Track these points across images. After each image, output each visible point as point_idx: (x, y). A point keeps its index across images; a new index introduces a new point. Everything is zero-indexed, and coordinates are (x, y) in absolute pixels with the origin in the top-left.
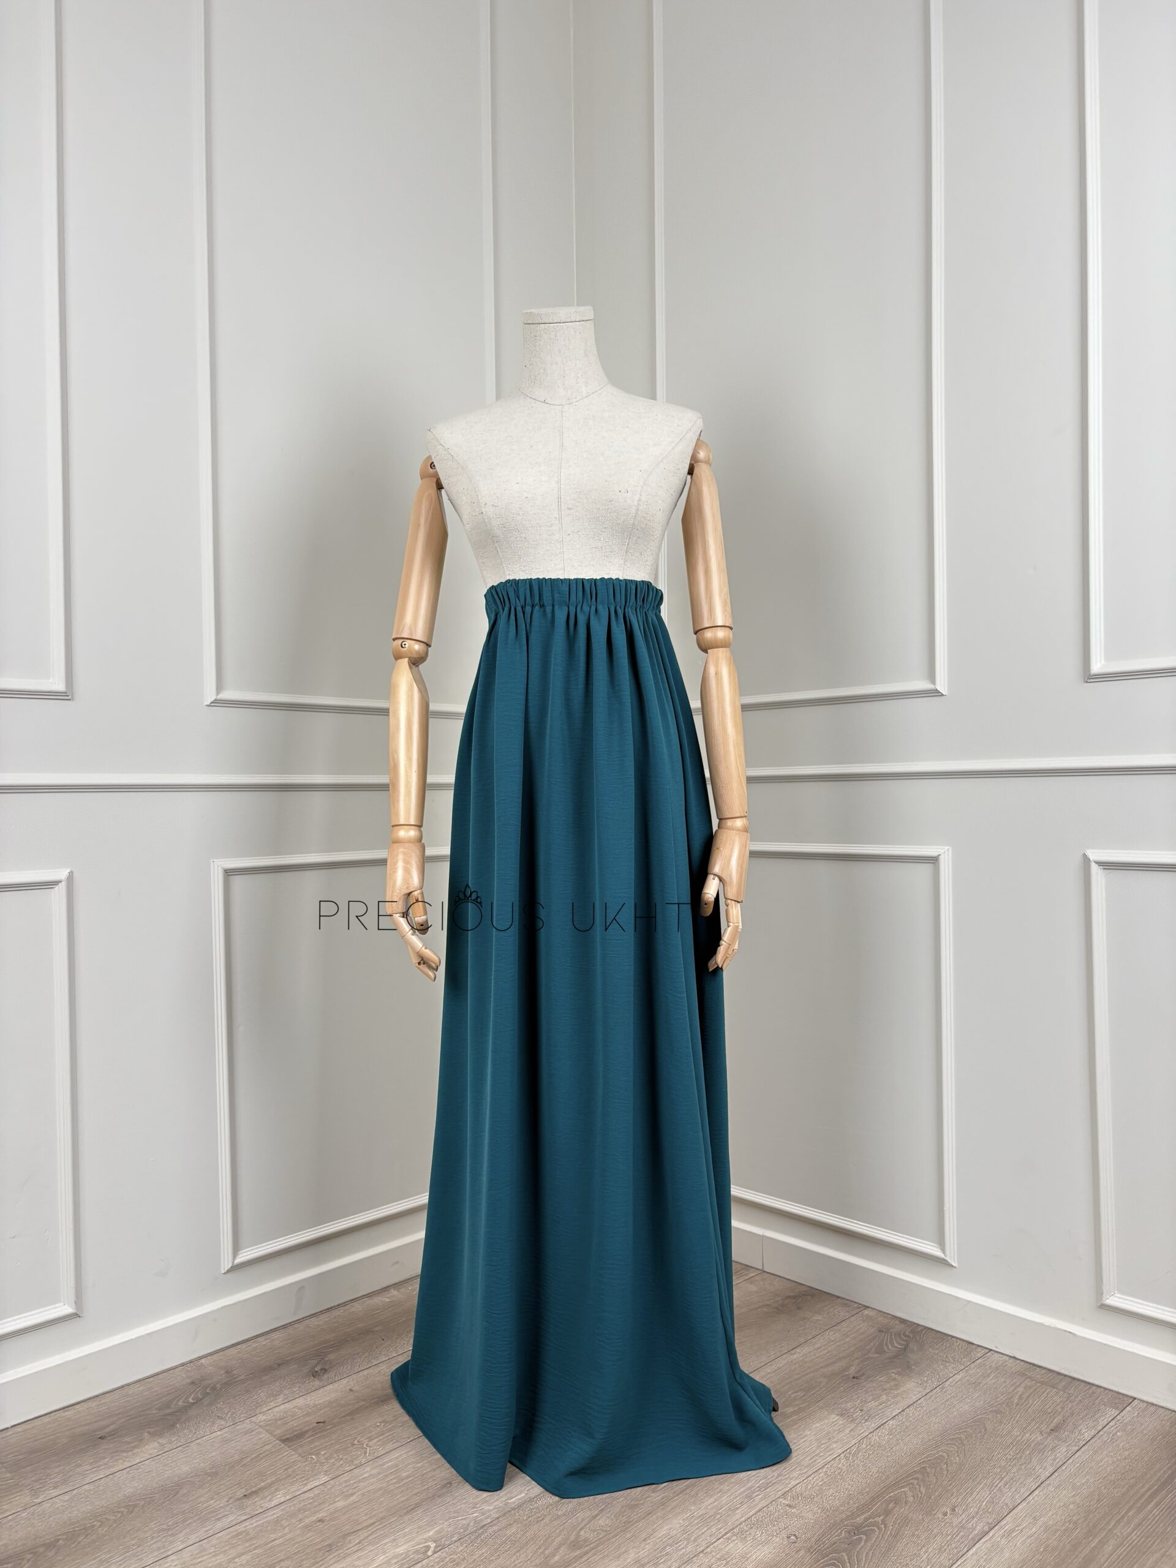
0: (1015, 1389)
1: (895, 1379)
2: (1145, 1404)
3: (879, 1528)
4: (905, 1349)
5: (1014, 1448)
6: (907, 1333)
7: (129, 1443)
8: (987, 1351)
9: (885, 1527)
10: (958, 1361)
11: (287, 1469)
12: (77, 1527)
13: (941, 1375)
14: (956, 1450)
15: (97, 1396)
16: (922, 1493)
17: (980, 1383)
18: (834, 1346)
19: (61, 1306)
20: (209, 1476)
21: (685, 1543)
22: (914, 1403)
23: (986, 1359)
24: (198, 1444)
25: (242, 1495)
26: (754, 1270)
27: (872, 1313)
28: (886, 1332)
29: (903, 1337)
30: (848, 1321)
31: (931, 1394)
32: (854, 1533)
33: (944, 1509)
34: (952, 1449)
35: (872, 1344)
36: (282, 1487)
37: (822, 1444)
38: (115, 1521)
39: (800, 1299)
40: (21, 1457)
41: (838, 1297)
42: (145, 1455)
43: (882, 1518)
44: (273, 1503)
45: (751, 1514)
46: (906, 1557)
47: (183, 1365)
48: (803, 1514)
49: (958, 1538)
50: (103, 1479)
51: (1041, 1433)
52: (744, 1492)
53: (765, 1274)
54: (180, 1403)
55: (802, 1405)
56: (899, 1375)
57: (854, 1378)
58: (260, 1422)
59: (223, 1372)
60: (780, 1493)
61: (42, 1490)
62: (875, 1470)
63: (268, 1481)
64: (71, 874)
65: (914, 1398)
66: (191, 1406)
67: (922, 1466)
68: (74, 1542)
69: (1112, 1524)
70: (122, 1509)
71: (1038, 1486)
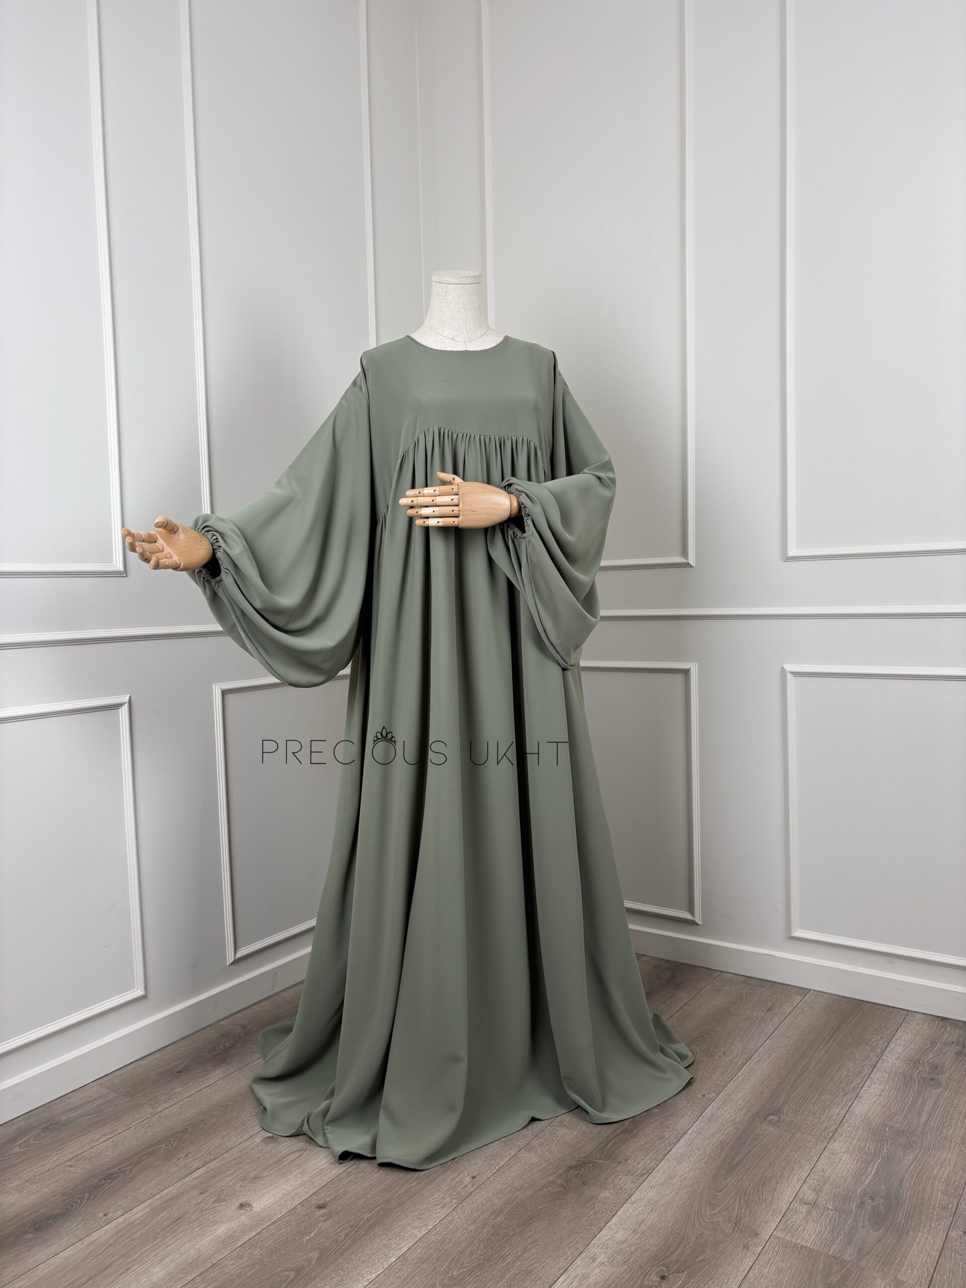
0: (742, 991)
1: (672, 992)
2: (816, 993)
4: (673, 976)
5: (750, 1020)
6: (672, 967)
8: (720, 973)
13: (698, 987)
16: (703, 1047)
17: (721, 989)
19: (135, 991)
22: (686, 1003)
23: (721, 976)
24: (248, 1068)
27: (647, 959)
28: (659, 969)
29: (669, 969)
31: (695, 998)
33: (719, 1054)
35: (653, 975)
38: (218, 1115)
40: (129, 1089)
42: (216, 1078)
47: (210, 1026)
49: (730, 1068)
50: (195, 1095)
51: (762, 1011)
54: (221, 1047)
56: (674, 990)
59: (240, 1028)
64: (130, 697)
65: (686, 1001)
66: (231, 1047)
67: (702, 1034)
68: (199, 1128)
69: (812, 1053)
70: (219, 1108)
71: (768, 1038)
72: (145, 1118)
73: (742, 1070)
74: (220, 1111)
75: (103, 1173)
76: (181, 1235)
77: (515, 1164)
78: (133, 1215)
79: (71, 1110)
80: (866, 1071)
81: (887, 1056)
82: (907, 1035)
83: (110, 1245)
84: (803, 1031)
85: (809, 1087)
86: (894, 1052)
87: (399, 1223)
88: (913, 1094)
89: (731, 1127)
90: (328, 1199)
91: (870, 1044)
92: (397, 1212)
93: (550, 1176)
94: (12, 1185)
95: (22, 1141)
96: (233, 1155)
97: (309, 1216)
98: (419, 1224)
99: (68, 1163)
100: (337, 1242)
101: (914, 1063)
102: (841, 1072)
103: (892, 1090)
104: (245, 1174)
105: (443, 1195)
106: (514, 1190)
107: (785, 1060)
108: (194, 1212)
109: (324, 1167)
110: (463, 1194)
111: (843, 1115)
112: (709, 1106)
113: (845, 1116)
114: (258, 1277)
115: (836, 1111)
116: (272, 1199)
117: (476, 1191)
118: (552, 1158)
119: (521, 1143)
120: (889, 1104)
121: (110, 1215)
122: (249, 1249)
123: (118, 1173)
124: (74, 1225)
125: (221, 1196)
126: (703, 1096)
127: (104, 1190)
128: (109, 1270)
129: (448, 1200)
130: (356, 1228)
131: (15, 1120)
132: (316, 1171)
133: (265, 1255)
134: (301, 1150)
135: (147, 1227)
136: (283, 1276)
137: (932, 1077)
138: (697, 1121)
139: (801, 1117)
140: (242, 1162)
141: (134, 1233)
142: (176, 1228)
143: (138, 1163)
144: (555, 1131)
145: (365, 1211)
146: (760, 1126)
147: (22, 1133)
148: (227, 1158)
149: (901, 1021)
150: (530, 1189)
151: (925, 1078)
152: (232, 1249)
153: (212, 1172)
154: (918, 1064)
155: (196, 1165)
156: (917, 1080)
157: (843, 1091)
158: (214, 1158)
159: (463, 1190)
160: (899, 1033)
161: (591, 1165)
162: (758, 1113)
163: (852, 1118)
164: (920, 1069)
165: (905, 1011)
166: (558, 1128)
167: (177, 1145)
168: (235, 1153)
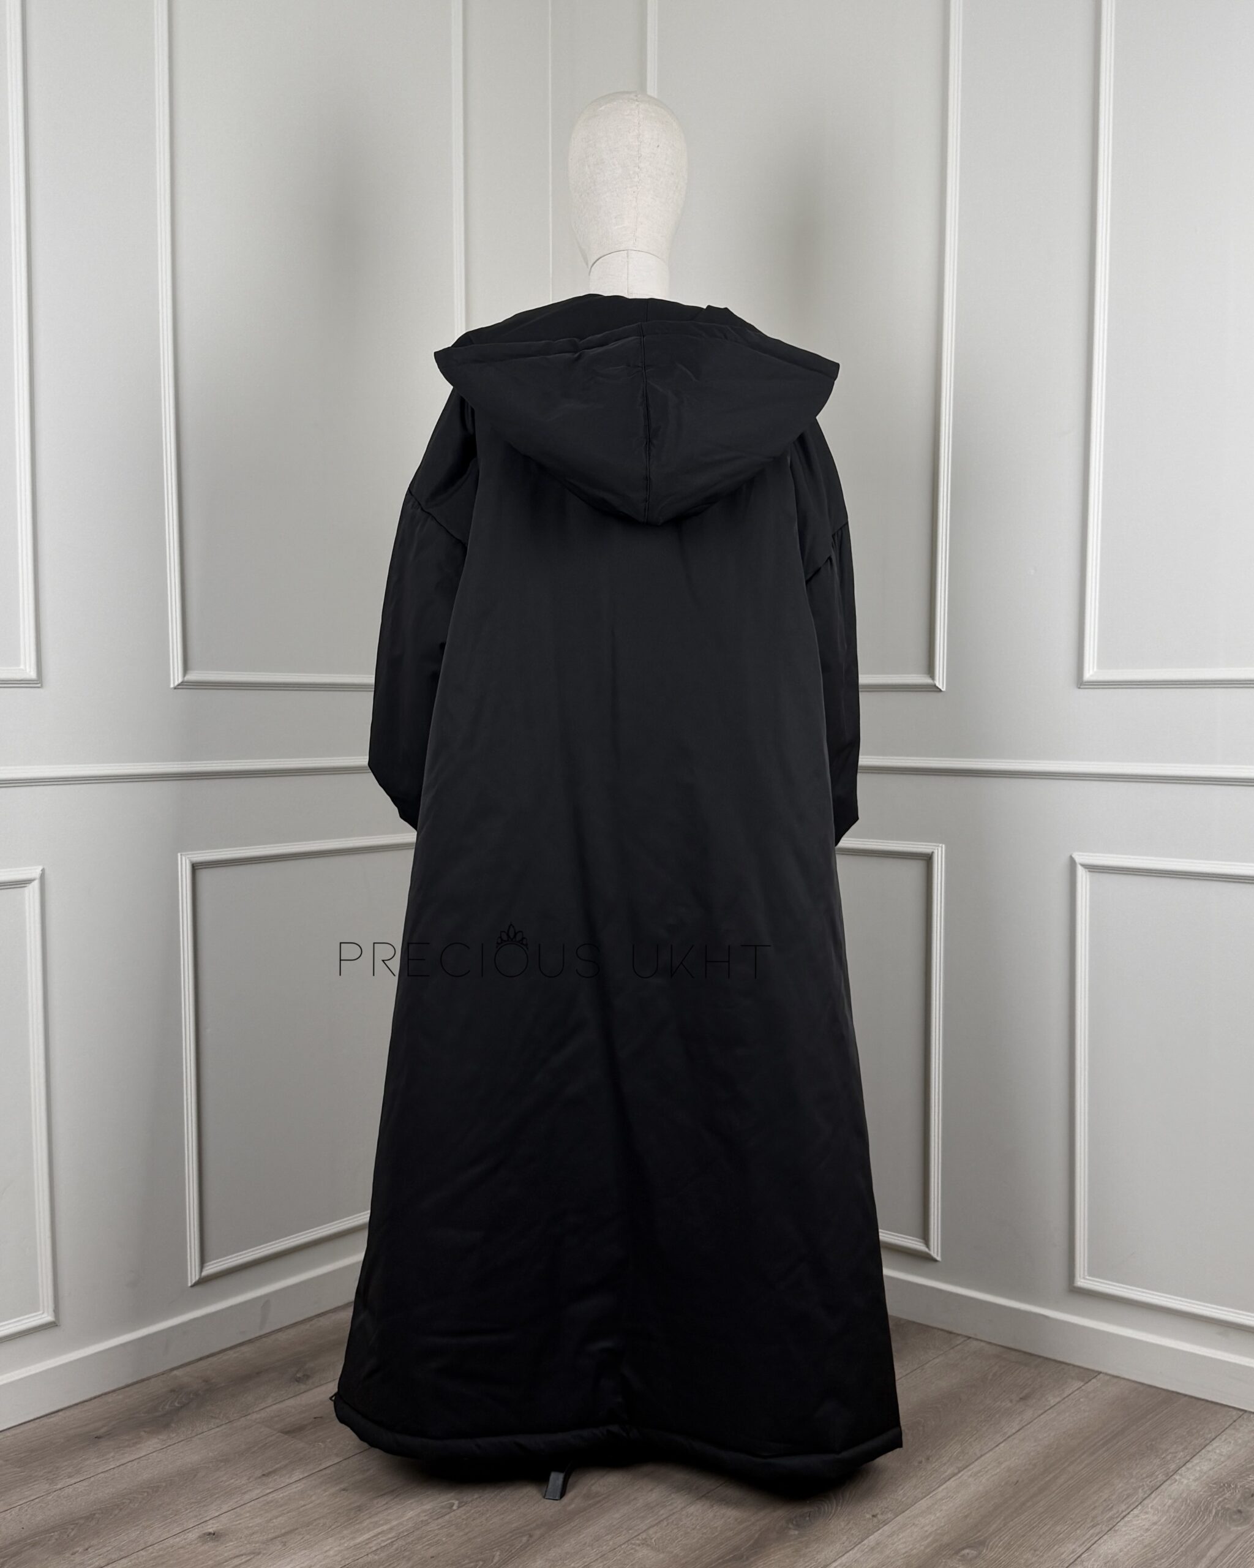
0: (990, 1368)
2: (1108, 1377)
5: (985, 1413)
7: (128, 1440)
8: (966, 1339)
10: (936, 1348)
11: (297, 1454)
12: (108, 1504)
13: (919, 1359)
14: (931, 1416)
15: (77, 1404)
17: (957, 1365)
19: (40, 1314)
20: (221, 1461)
23: (965, 1345)
24: (200, 1439)
25: (259, 1475)
33: (918, 1459)
36: (297, 1468)
38: (143, 1499)
40: (22, 1455)
42: (149, 1449)
44: (295, 1478)
47: (156, 1376)
50: (116, 1469)
51: (1010, 1401)
54: (167, 1407)
58: (256, 1419)
59: (201, 1381)
61: (58, 1478)
63: (283, 1463)
64: (43, 870)
66: (179, 1409)
68: (111, 1515)
69: (1066, 1464)
70: (145, 1490)
71: (1005, 1440)
72: (35, 1497)
73: (948, 1483)
74: (146, 1494)
80: (1141, 1494)
81: (1181, 1475)
82: (1226, 1447)
84: (1064, 1432)
85: (1043, 1512)
86: (1195, 1470)
88: (1200, 1530)
89: (900, 1561)
91: (1163, 1456)
96: (152, 1553)
101: (1221, 1487)
102: (1101, 1494)
103: (1170, 1523)
107: (1019, 1472)
111: (1078, 1555)
112: (876, 1531)
113: (1081, 1555)
115: (1071, 1547)
120: (1156, 1543)
126: (873, 1516)
134: (254, 1553)
137: (1239, 1508)
138: (850, 1550)
139: (1014, 1553)
140: (163, 1563)
144: (631, 1551)
146: (945, 1562)
148: (143, 1556)
149: (1226, 1426)
151: (1228, 1509)
154: (1227, 1488)
155: (97, 1564)
156: (1214, 1511)
157: (1092, 1521)
158: (127, 1555)
160: (1215, 1444)
162: (948, 1545)
163: (1090, 1559)
164: (1228, 1495)
165: (1239, 1412)
166: (638, 1548)
167: (74, 1535)
168: (155, 1551)
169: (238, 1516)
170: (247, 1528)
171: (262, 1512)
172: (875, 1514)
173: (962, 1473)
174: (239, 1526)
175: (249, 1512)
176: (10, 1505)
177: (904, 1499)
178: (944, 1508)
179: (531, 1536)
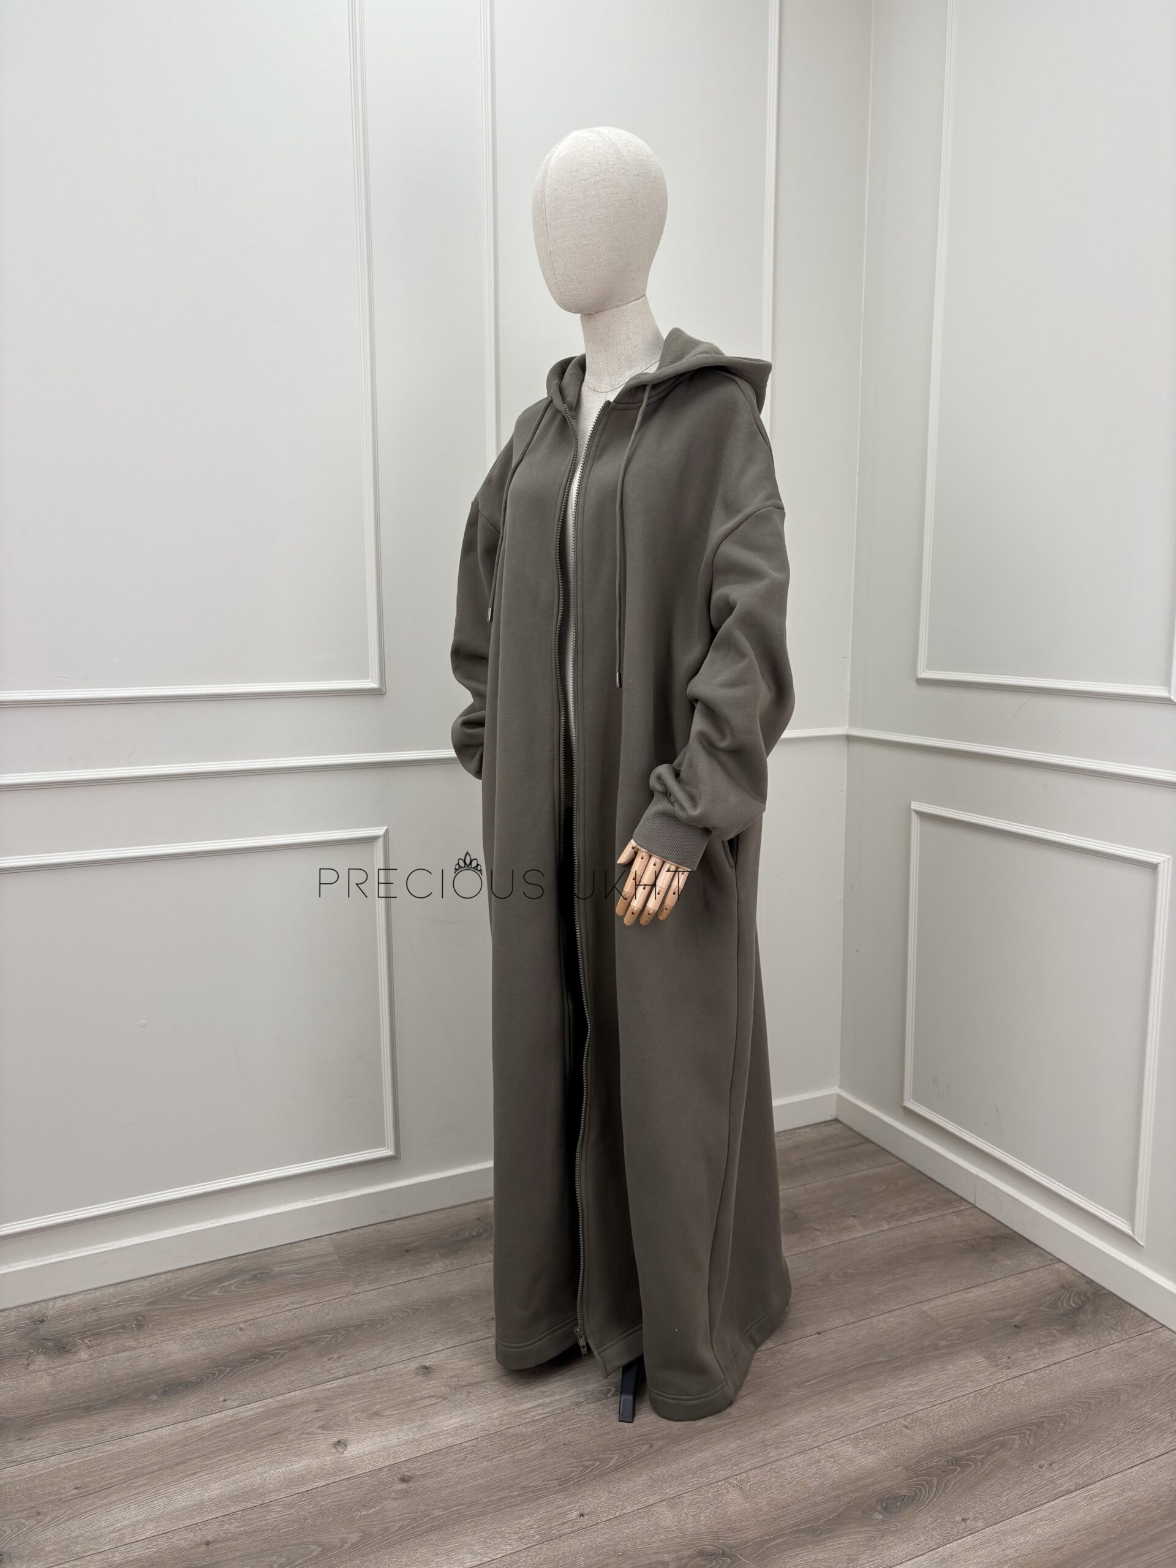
0: (1169, 1368)
1: (1054, 1336)
3: (976, 1465)
4: (1078, 1309)
5: (1137, 1423)
6: (1088, 1294)
7: (425, 1259)
8: (1160, 1326)
9: (982, 1465)
10: (1125, 1331)
13: (1102, 1340)
14: (1081, 1413)
15: (410, 1216)
16: (1029, 1444)
17: (1136, 1356)
18: (1011, 1293)
19: (385, 1150)
20: (472, 1298)
21: (807, 1436)
22: (1062, 1361)
23: (1154, 1334)
26: (967, 1203)
27: (1061, 1268)
28: (1067, 1290)
29: (1082, 1297)
30: (1035, 1271)
31: (1083, 1356)
32: (952, 1464)
33: (1042, 1462)
34: (1077, 1411)
35: (1048, 1298)
37: (959, 1380)
38: (402, 1318)
39: (998, 1241)
40: (352, 1255)
41: (1036, 1246)
42: (434, 1271)
43: (982, 1456)
45: (870, 1426)
46: (987, 1495)
47: (475, 1202)
48: (915, 1437)
49: (1042, 1490)
50: (400, 1285)
51: (1171, 1415)
52: (874, 1405)
53: (974, 1208)
54: (466, 1234)
55: (956, 1341)
56: (1060, 1333)
57: (1015, 1326)
60: (903, 1414)
61: (361, 1283)
62: (995, 1414)
64: (387, 830)
65: (1065, 1357)
66: (474, 1237)
67: (1042, 1420)
68: (374, 1328)
70: (409, 1310)
71: (1141, 1463)
73: (1057, 1501)
74: (406, 1314)
75: (259, 1349)
76: (264, 1454)
77: (642, 1517)
78: (245, 1411)
79: (290, 1261)
83: (204, 1438)
87: (461, 1539)
90: (418, 1473)
92: (470, 1523)
93: (668, 1553)
94: (185, 1332)
95: (226, 1284)
96: (378, 1375)
97: (386, 1486)
98: (479, 1549)
99: (242, 1325)
100: (387, 1532)
104: (370, 1405)
105: (533, 1523)
106: (612, 1553)
107: (1140, 1508)
108: (296, 1431)
109: (445, 1429)
110: (554, 1532)
112: (958, 1539)
114: (287, 1539)
116: (370, 1448)
117: (571, 1535)
118: (690, 1530)
119: (671, 1492)
121: (227, 1402)
122: (305, 1500)
123: (270, 1355)
124: (194, 1401)
125: (332, 1421)
126: (963, 1520)
127: (245, 1370)
128: (182, 1466)
129: (532, 1532)
130: (416, 1523)
131: (240, 1257)
132: (434, 1431)
133: (312, 1514)
134: (442, 1397)
135: (245, 1431)
136: (308, 1548)
138: (921, 1555)
140: (380, 1387)
141: (230, 1434)
142: (266, 1443)
143: (296, 1348)
144: (725, 1491)
145: (440, 1505)
147: (233, 1274)
148: (369, 1376)
150: (631, 1561)
152: (291, 1493)
153: (345, 1388)
155: (338, 1374)
158: (359, 1371)
159: (556, 1528)
161: (730, 1561)
166: (731, 1489)
167: (340, 1341)
168: (381, 1374)
169: (452, 1355)
170: (452, 1369)
171: (471, 1356)
172: (964, 1517)
173: (1078, 1492)
174: (448, 1366)
175: (463, 1353)
176: (320, 1300)
177: (1004, 1508)
178: (1039, 1531)
179: (652, 1446)
